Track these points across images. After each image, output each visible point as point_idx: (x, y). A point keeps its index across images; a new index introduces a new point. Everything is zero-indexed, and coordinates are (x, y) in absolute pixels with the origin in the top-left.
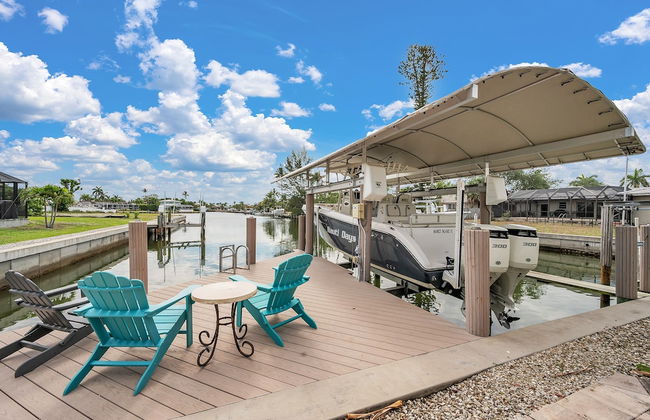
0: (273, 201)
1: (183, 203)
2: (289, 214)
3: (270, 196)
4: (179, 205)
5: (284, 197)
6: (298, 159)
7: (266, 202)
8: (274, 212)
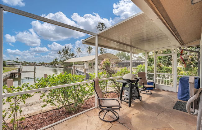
0: (57, 62)
1: (17, 62)
2: (63, 66)
3: (55, 60)
4: (15, 63)
5: (60, 60)
6: (67, 49)
7: (54, 62)
8: (57, 66)
